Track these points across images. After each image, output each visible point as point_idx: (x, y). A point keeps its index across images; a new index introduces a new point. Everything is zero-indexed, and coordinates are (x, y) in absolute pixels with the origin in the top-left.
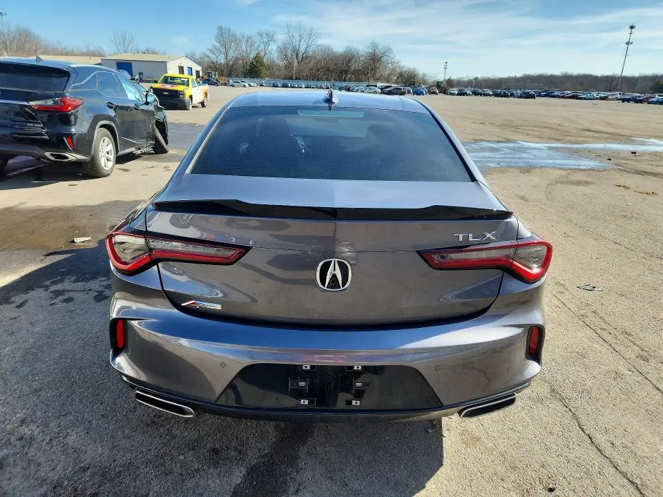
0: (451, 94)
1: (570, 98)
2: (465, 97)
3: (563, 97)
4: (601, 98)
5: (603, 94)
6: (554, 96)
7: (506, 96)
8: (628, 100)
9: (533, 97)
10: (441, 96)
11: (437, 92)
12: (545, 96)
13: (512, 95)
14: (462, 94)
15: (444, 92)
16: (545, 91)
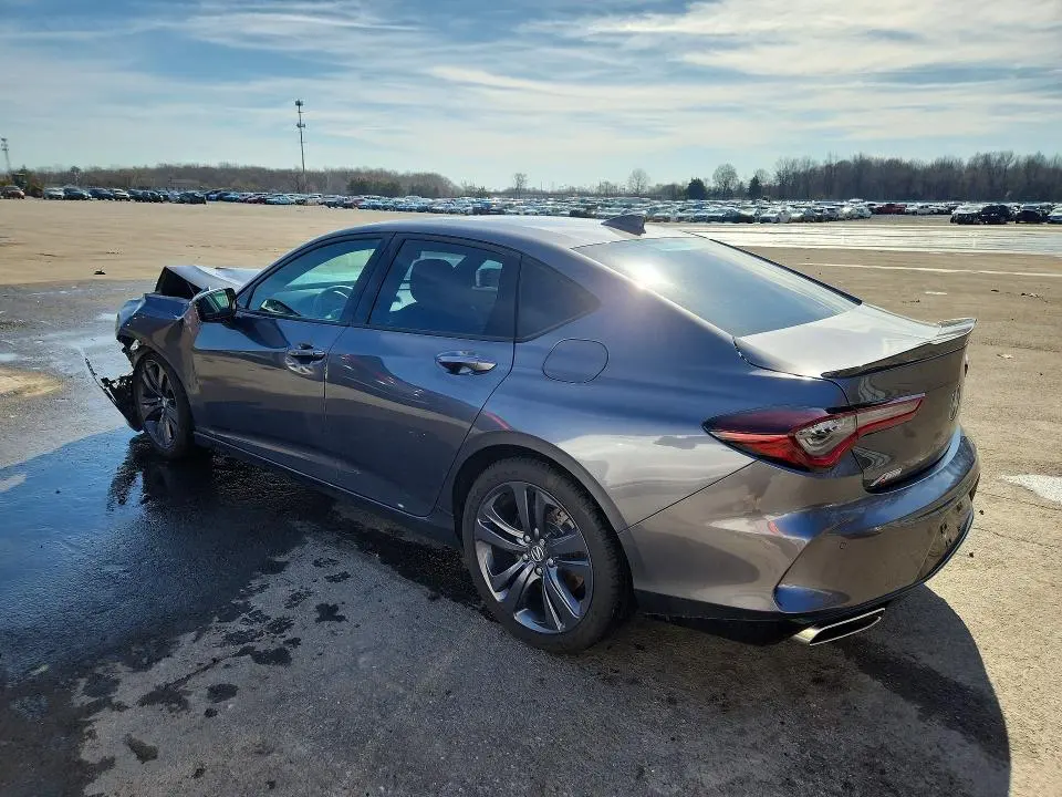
0: (51, 197)
1: (255, 202)
2: (80, 202)
3: (245, 201)
4: (298, 203)
5: (298, 197)
6: (231, 200)
7: (157, 200)
8: (335, 205)
9: (202, 201)
10: (30, 200)
11: (22, 193)
12: (217, 199)
13: (166, 199)
14: (71, 196)
15: (35, 193)
16: (216, 192)
